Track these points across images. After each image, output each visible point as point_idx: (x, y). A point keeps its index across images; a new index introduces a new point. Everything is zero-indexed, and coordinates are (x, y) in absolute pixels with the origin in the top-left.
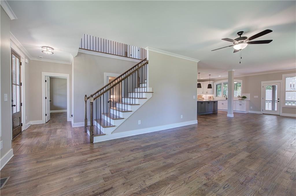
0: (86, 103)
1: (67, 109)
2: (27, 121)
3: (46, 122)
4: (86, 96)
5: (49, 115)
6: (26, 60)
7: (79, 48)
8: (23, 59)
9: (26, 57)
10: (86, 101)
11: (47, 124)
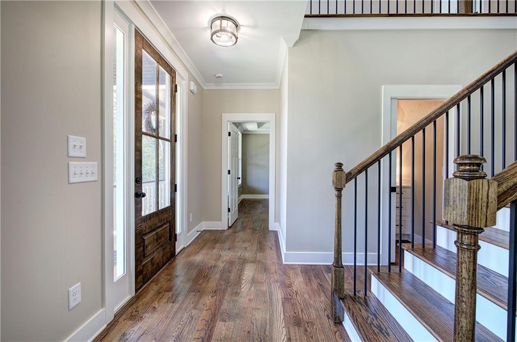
0: (339, 197)
1: (268, 194)
2: (190, 226)
3: (230, 226)
4: (340, 165)
5: (235, 209)
6: (192, 83)
7: (306, 16)
8: (184, 80)
9: (192, 78)
10: (339, 190)
11: (231, 231)
